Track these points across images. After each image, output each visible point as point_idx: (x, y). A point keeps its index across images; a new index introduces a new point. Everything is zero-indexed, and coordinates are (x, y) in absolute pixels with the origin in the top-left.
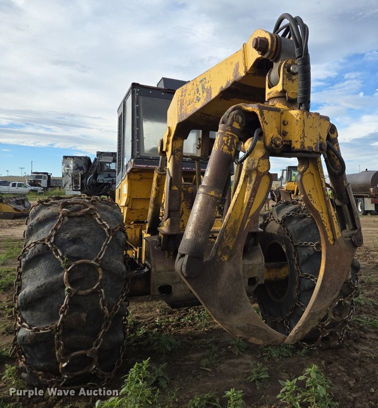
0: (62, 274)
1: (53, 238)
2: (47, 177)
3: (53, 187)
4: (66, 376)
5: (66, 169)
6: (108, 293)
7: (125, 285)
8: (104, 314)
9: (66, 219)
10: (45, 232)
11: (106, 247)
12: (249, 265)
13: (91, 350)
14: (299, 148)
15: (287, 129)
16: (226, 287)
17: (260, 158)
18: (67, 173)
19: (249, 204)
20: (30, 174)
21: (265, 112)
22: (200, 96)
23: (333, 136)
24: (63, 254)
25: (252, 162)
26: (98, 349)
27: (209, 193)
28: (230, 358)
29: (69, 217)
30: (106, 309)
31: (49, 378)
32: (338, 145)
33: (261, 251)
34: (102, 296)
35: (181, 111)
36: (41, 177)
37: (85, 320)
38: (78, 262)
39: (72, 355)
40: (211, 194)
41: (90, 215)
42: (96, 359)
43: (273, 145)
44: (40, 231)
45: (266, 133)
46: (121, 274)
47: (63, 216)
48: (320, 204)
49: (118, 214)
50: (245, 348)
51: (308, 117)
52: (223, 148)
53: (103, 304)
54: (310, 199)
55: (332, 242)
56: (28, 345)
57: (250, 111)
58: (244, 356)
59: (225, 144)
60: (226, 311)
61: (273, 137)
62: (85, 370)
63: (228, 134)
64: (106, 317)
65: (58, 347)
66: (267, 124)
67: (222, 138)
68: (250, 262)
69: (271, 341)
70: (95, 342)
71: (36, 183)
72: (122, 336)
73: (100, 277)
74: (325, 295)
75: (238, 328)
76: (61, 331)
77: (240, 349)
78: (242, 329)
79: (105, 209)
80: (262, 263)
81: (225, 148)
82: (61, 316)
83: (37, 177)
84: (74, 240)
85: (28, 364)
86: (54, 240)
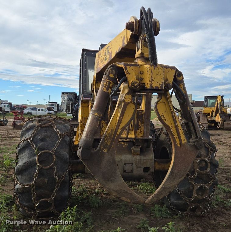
0: (35, 157)
1: (32, 138)
2: (57, 105)
3: (60, 111)
4: (38, 211)
5: (63, 100)
6: (59, 169)
7: (69, 166)
8: (56, 180)
9: (40, 128)
10: (29, 135)
11: (58, 144)
12: (144, 159)
13: (50, 199)
14: (149, 87)
15: (143, 76)
16: (106, 167)
17: (126, 94)
18: (64, 103)
19: (119, 120)
20: (48, 103)
21: (128, 67)
22: (107, 57)
23: (179, 79)
24: (36, 147)
25: (122, 96)
26: (54, 199)
27: (94, 114)
28: (131, 215)
29: (41, 127)
30: (57, 177)
31: (30, 211)
32: (183, 84)
33: (153, 151)
34: (55, 170)
35: (98, 66)
36: (53, 105)
37: (46, 182)
38: (43, 151)
39: (41, 200)
40: (95, 114)
41: (51, 126)
42: (53, 204)
43: (133, 86)
44: (27, 134)
45: (129, 80)
46: (66, 159)
47: (38, 127)
48: (170, 121)
49: (67, 126)
50: (141, 210)
51: (154, 69)
52: (103, 89)
53: (55, 175)
54: (163, 119)
55: (179, 146)
56: (20, 193)
57: (121, 67)
58: (140, 214)
59: (104, 87)
60: (106, 180)
61: (132, 82)
62: (48, 210)
63: (106, 81)
64: (57, 182)
65: (34, 195)
66: (129, 74)
67: (103, 83)
68: (145, 158)
69: (135, 201)
70: (52, 195)
71: (51, 109)
72: (67, 193)
73: (54, 160)
74: (174, 177)
75: (113, 190)
76: (34, 187)
77: (138, 210)
78: (117, 191)
79: (60, 123)
80: (153, 159)
81: (105, 88)
82: (35, 179)
83: (51, 105)
84: (42, 140)
85: (21, 203)
86: (33, 139)
